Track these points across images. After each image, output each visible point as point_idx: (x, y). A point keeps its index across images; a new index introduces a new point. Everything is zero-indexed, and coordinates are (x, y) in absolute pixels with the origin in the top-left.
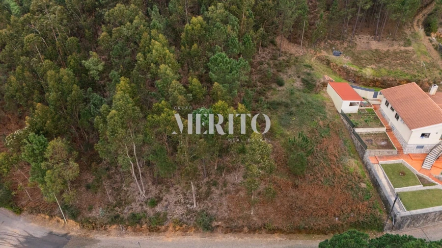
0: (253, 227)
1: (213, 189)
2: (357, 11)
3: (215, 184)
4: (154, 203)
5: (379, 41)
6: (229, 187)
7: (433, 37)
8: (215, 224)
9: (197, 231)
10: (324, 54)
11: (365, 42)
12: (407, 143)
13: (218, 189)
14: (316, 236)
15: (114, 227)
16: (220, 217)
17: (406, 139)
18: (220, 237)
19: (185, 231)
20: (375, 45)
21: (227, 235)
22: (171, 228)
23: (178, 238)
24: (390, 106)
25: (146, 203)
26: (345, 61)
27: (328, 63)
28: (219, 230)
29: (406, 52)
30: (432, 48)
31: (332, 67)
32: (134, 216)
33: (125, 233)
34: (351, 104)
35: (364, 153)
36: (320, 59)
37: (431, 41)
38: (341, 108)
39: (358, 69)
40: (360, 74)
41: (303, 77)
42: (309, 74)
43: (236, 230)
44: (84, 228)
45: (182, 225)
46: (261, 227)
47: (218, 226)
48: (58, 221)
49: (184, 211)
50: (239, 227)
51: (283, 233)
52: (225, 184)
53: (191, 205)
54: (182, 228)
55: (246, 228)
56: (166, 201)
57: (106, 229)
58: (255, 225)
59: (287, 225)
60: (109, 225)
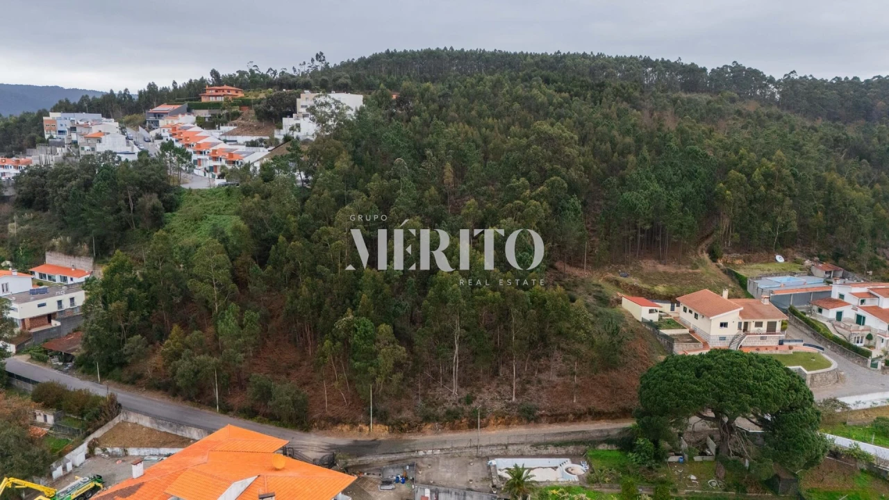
0: (578, 412)
1: (528, 386)
2: (637, 233)
3: (529, 382)
4: (469, 400)
5: (665, 264)
6: (544, 384)
7: (720, 262)
8: (538, 413)
9: (520, 423)
10: (610, 275)
11: (648, 265)
12: (709, 335)
13: (533, 386)
15: (429, 426)
16: (543, 407)
17: (707, 332)
18: (546, 425)
19: (507, 424)
20: (661, 268)
21: (552, 425)
22: (492, 422)
23: (502, 431)
24: (688, 311)
25: (460, 401)
26: (635, 281)
27: (617, 283)
28: (543, 420)
29: (695, 274)
30: (721, 273)
31: (622, 287)
32: (449, 413)
33: (442, 432)
34: (651, 311)
35: (672, 348)
36: (608, 280)
37: (719, 266)
38: (641, 314)
39: (649, 287)
40: (652, 291)
41: (595, 294)
42: (600, 292)
43: (561, 417)
44: (393, 432)
45: (503, 418)
46: (586, 413)
47: (542, 415)
48: (361, 430)
49: (503, 405)
50: (563, 415)
51: (608, 418)
52: (539, 382)
53: (509, 399)
54: (504, 420)
55: (571, 415)
56: (481, 399)
57: (419, 430)
58: (580, 410)
59: (611, 409)
60: (424, 424)
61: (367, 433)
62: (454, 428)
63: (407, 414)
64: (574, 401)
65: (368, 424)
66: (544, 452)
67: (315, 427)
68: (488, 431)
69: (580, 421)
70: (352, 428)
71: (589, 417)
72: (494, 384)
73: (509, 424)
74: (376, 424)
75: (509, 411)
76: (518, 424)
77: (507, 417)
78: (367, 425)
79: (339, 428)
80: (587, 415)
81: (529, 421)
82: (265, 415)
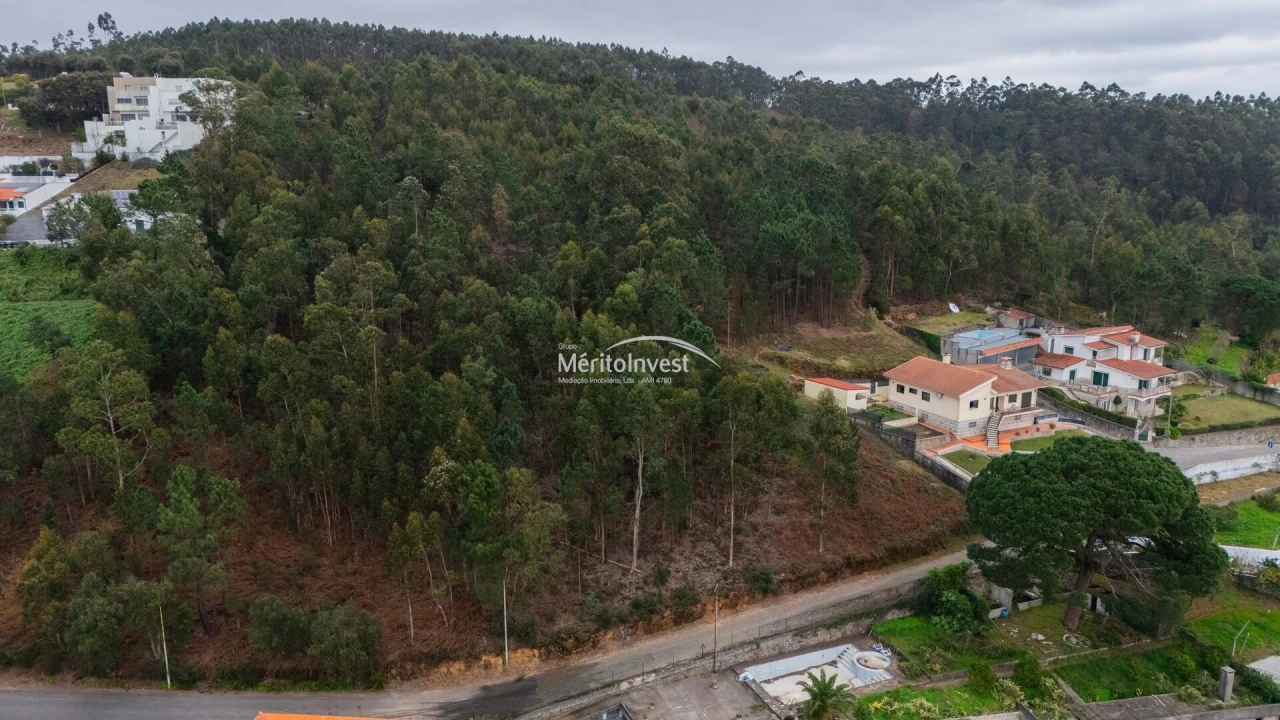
0: (832, 567)
2: (795, 283)
4: (661, 577)
5: (829, 328)
6: (763, 530)
7: (888, 319)
8: (775, 578)
9: (752, 601)
10: (766, 350)
11: (807, 330)
12: (956, 422)
13: (747, 536)
14: (916, 560)
15: (610, 635)
16: (778, 568)
18: (790, 598)
20: (826, 333)
21: (799, 594)
22: (710, 607)
24: (907, 390)
25: (646, 582)
26: (797, 354)
27: (782, 361)
28: (786, 588)
29: (871, 336)
31: (789, 365)
32: (636, 605)
33: (636, 641)
34: (858, 397)
36: (765, 357)
38: (846, 403)
39: (829, 363)
40: (834, 367)
43: (810, 579)
44: (548, 658)
45: (727, 596)
46: (842, 566)
47: (782, 581)
48: (487, 666)
49: (718, 575)
50: (812, 576)
51: (873, 569)
52: (755, 527)
53: (723, 565)
54: (727, 600)
55: (823, 573)
56: (677, 572)
57: (595, 645)
58: (834, 563)
59: (879, 552)
60: (602, 633)
61: (500, 669)
62: (651, 630)
63: (565, 622)
64: (821, 550)
65: (500, 652)
66: (813, 641)
67: (394, 677)
68: (707, 622)
69: (835, 581)
70: (468, 667)
71: (847, 572)
72: (687, 542)
73: (736, 605)
74: (515, 650)
75: (732, 584)
76: (748, 603)
77: (732, 594)
78: (498, 655)
79: (443, 669)
80: (844, 569)
81: (765, 592)
82: (280, 675)
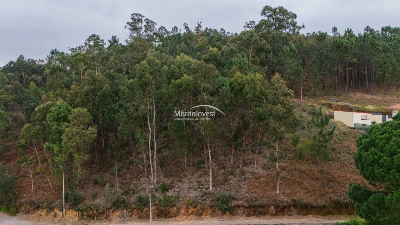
0: (281, 204)
1: (230, 177)
3: (232, 174)
4: (165, 189)
5: (372, 95)
6: (247, 175)
8: (234, 203)
9: (213, 214)
10: (324, 101)
13: (235, 177)
16: (240, 197)
18: (241, 219)
19: (199, 214)
20: (369, 97)
21: (250, 218)
22: (183, 211)
23: (190, 222)
25: (156, 190)
26: (345, 104)
27: (330, 105)
28: (240, 211)
33: (130, 220)
36: (322, 104)
40: (362, 108)
41: (309, 111)
42: (314, 110)
43: (261, 209)
44: (82, 219)
45: (195, 207)
46: (290, 206)
47: (239, 206)
48: (55, 216)
49: (199, 194)
50: (263, 207)
51: (318, 214)
52: (243, 173)
53: (207, 189)
54: (196, 210)
55: (272, 208)
56: (178, 188)
57: (107, 217)
58: (283, 202)
59: (322, 202)
63: (100, 201)
64: (278, 192)
65: (61, 210)
68: (176, 220)
69: (283, 215)
70: (48, 213)
71: (295, 211)
72: (198, 174)
73: (202, 214)
74: (69, 209)
75: (203, 200)
76: (211, 215)
77: (198, 206)
80: (292, 208)
81: (224, 212)
